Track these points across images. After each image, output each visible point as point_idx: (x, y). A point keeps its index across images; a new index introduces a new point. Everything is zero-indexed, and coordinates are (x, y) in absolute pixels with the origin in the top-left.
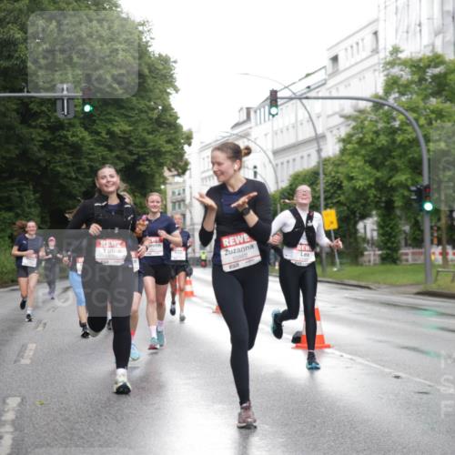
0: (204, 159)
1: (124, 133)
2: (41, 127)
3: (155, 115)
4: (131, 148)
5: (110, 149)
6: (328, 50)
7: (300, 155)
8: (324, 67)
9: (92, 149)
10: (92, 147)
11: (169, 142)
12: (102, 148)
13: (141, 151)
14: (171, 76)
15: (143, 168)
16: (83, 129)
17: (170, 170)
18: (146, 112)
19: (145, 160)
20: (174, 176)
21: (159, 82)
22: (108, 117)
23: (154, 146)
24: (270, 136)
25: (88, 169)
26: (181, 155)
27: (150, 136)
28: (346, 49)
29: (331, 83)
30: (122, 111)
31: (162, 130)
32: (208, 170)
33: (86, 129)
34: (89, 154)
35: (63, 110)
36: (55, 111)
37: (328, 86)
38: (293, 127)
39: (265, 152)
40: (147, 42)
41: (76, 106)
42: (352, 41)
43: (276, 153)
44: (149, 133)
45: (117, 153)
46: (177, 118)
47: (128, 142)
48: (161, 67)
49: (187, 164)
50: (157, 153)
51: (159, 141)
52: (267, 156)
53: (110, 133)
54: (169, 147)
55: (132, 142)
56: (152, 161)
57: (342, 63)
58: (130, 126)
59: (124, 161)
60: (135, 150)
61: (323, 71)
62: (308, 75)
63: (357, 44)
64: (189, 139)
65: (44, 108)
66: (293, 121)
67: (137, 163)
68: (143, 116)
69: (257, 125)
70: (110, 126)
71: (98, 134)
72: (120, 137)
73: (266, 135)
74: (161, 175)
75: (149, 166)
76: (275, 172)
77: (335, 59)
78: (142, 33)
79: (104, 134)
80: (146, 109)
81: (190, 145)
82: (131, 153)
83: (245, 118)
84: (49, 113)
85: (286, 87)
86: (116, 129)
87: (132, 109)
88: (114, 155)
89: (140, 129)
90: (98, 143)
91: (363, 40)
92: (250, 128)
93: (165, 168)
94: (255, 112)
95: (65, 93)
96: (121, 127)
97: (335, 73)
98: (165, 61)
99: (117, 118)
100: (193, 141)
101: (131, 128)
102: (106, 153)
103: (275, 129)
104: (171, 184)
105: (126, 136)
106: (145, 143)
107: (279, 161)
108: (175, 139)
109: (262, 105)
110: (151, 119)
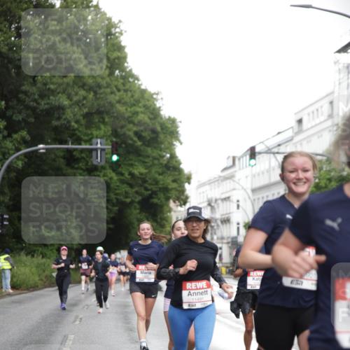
0: (200, 193)
1: (141, 174)
2: (82, 169)
3: (164, 161)
4: (146, 185)
5: (131, 186)
6: (295, 114)
7: (272, 192)
8: (292, 127)
9: (118, 186)
10: (118, 184)
11: (174, 181)
12: (125, 185)
13: (154, 188)
14: (177, 133)
15: (155, 201)
16: (111, 171)
17: (174, 202)
18: (158, 159)
19: (156, 195)
20: (177, 206)
21: (168, 137)
22: (130, 162)
23: (163, 184)
24: (249, 178)
25: (115, 201)
26: (183, 191)
27: (161, 177)
28: (309, 114)
29: (297, 139)
30: (141, 158)
31: (169, 172)
32: (203, 202)
33: (114, 171)
34: (116, 189)
35: (97, 158)
36: (91, 157)
37: (294, 141)
38: (267, 172)
39: (245, 190)
40: (160, 107)
41: (106, 154)
42: (313, 108)
43: (254, 191)
44: (160, 174)
45: (136, 189)
46: (180, 164)
47: (145, 181)
48: (170, 126)
49: (187, 198)
50: (166, 190)
51: (167, 180)
52: (247, 193)
53: (131, 174)
54: (174, 185)
55: (147, 181)
56: (161, 195)
57: (305, 125)
58: (146, 169)
59: (141, 195)
60: (149, 187)
61: (291, 130)
62: (279, 133)
63: (317, 110)
64: (189, 179)
65: (83, 155)
66: (267, 167)
67: (150, 197)
68: (156, 162)
69: (240, 169)
70: (131, 169)
71: (122, 174)
72: (138, 178)
73: (247, 177)
74: (168, 206)
75: (159, 199)
76: (253, 205)
77: (300, 121)
78: (157, 100)
79: (126, 175)
80: (158, 157)
81: (189, 183)
82: (146, 189)
83: (231, 163)
84: (88, 159)
85: (262, 142)
86: (136, 172)
87: (148, 157)
88: (134, 190)
89: (153, 171)
90: (122, 182)
91: (322, 107)
92: (235, 171)
93: (171, 201)
94: (239, 159)
95: (99, 146)
96: (139, 170)
97: (300, 131)
98: (173, 121)
99: (136, 163)
100: (192, 181)
101: (147, 171)
102: (128, 189)
103: (254, 172)
104: (175, 212)
105: (143, 177)
106: (156, 182)
107: (256, 197)
108: (179, 179)
109: (244, 155)
110: (161, 164)
